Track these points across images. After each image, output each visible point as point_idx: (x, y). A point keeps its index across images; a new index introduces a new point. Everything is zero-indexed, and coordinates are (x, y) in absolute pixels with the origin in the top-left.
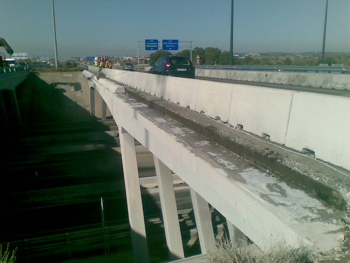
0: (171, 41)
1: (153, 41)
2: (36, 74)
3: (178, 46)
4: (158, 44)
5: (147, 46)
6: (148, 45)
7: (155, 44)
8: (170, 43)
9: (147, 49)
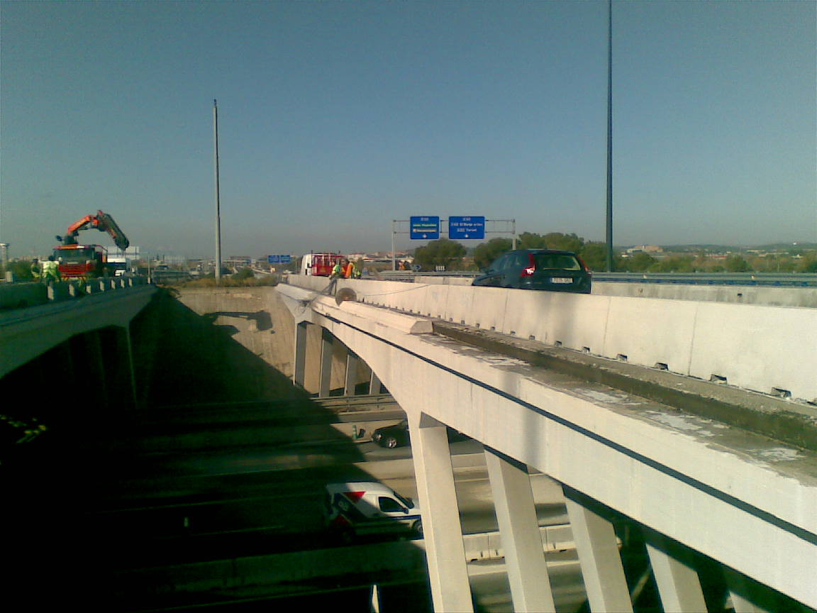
0: (467, 219)
1: (427, 219)
2: (173, 292)
3: (485, 230)
4: (438, 225)
5: (414, 230)
6: (416, 228)
7: (433, 225)
8: (465, 224)
9: (414, 236)
